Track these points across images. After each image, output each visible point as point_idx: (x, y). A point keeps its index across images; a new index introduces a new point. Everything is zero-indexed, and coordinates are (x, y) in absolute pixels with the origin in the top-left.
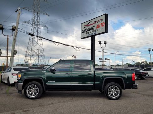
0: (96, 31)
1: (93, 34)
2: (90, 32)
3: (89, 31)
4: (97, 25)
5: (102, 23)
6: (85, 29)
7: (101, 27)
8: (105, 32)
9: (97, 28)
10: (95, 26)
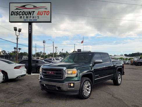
0: (37, 17)
1: (31, 20)
2: (27, 17)
3: (25, 15)
4: (39, 12)
5: (46, 11)
6: (18, 12)
7: (44, 15)
8: (50, 22)
9: (38, 15)
10: (34, 12)
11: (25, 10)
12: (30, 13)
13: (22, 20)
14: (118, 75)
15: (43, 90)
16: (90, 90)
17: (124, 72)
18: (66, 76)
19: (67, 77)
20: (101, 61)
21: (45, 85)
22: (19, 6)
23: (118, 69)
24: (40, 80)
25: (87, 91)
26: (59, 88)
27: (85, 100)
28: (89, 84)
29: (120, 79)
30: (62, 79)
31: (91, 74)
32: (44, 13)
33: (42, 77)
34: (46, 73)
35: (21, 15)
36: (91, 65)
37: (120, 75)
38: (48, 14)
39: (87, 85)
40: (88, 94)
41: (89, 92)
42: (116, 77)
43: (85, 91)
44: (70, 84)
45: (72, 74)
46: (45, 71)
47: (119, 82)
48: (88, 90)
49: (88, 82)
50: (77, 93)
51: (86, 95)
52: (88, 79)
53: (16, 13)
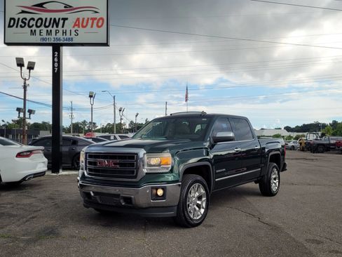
0: (73, 33)
1: (59, 39)
2: (49, 33)
3: (43, 28)
4: (78, 19)
5: (95, 19)
6: (26, 19)
7: (92, 27)
8: (106, 44)
9: (76, 28)
10: (67, 19)
11: (44, 15)
12: (56, 23)
13: (37, 39)
14: (272, 171)
15: (88, 207)
16: (204, 205)
17: (285, 165)
18: (145, 171)
19: (146, 173)
20: (231, 135)
21: (92, 194)
22: (29, 5)
23: (272, 155)
24: (80, 182)
25: (197, 209)
26: (128, 200)
27: (193, 229)
28: (203, 191)
29: (277, 180)
30: (136, 177)
31: (207, 166)
32: (90, 22)
33: (86, 174)
34: (95, 164)
35: (34, 28)
36: (207, 144)
37: (277, 170)
38: (100, 24)
39: (197, 194)
40: (198, 215)
41: (202, 211)
42: (267, 174)
43: (192, 207)
44: (154, 191)
45: (159, 165)
46: (92, 160)
47: (274, 188)
48: (199, 206)
49: (199, 186)
50: (172, 213)
51: (195, 218)
52: (199, 178)
53: (20, 23)
